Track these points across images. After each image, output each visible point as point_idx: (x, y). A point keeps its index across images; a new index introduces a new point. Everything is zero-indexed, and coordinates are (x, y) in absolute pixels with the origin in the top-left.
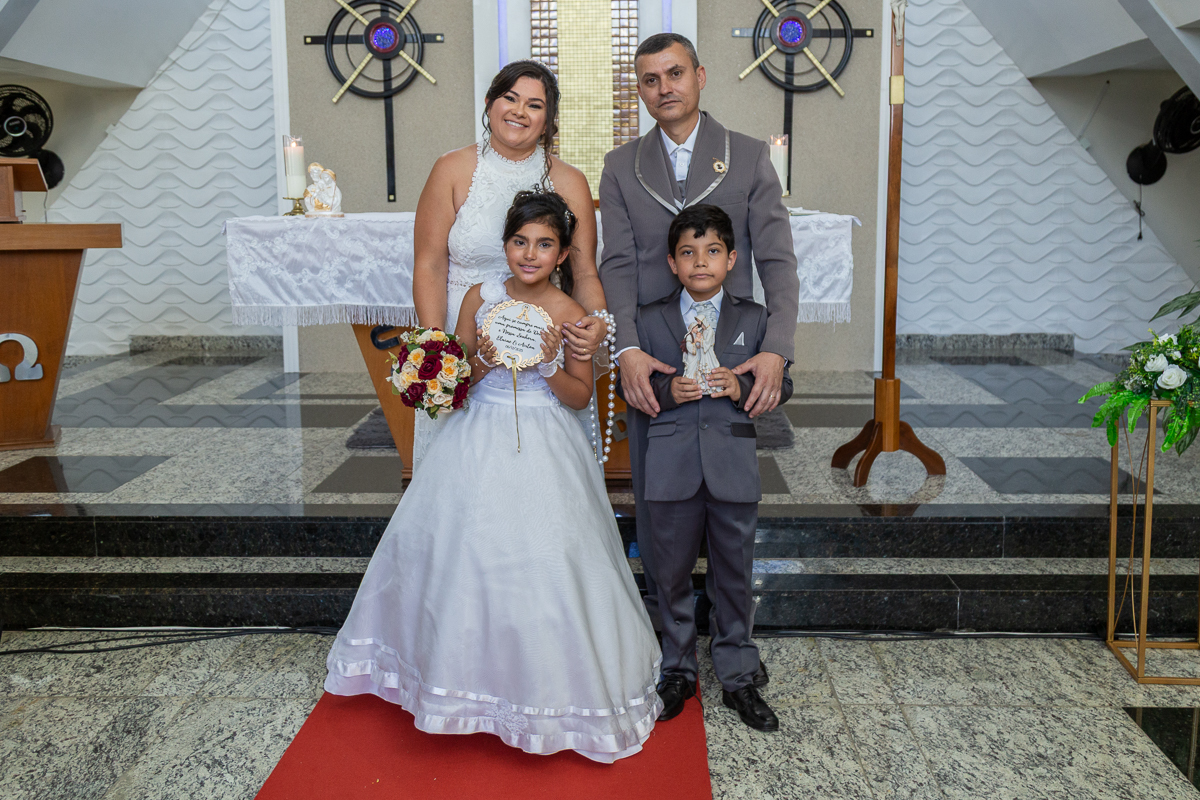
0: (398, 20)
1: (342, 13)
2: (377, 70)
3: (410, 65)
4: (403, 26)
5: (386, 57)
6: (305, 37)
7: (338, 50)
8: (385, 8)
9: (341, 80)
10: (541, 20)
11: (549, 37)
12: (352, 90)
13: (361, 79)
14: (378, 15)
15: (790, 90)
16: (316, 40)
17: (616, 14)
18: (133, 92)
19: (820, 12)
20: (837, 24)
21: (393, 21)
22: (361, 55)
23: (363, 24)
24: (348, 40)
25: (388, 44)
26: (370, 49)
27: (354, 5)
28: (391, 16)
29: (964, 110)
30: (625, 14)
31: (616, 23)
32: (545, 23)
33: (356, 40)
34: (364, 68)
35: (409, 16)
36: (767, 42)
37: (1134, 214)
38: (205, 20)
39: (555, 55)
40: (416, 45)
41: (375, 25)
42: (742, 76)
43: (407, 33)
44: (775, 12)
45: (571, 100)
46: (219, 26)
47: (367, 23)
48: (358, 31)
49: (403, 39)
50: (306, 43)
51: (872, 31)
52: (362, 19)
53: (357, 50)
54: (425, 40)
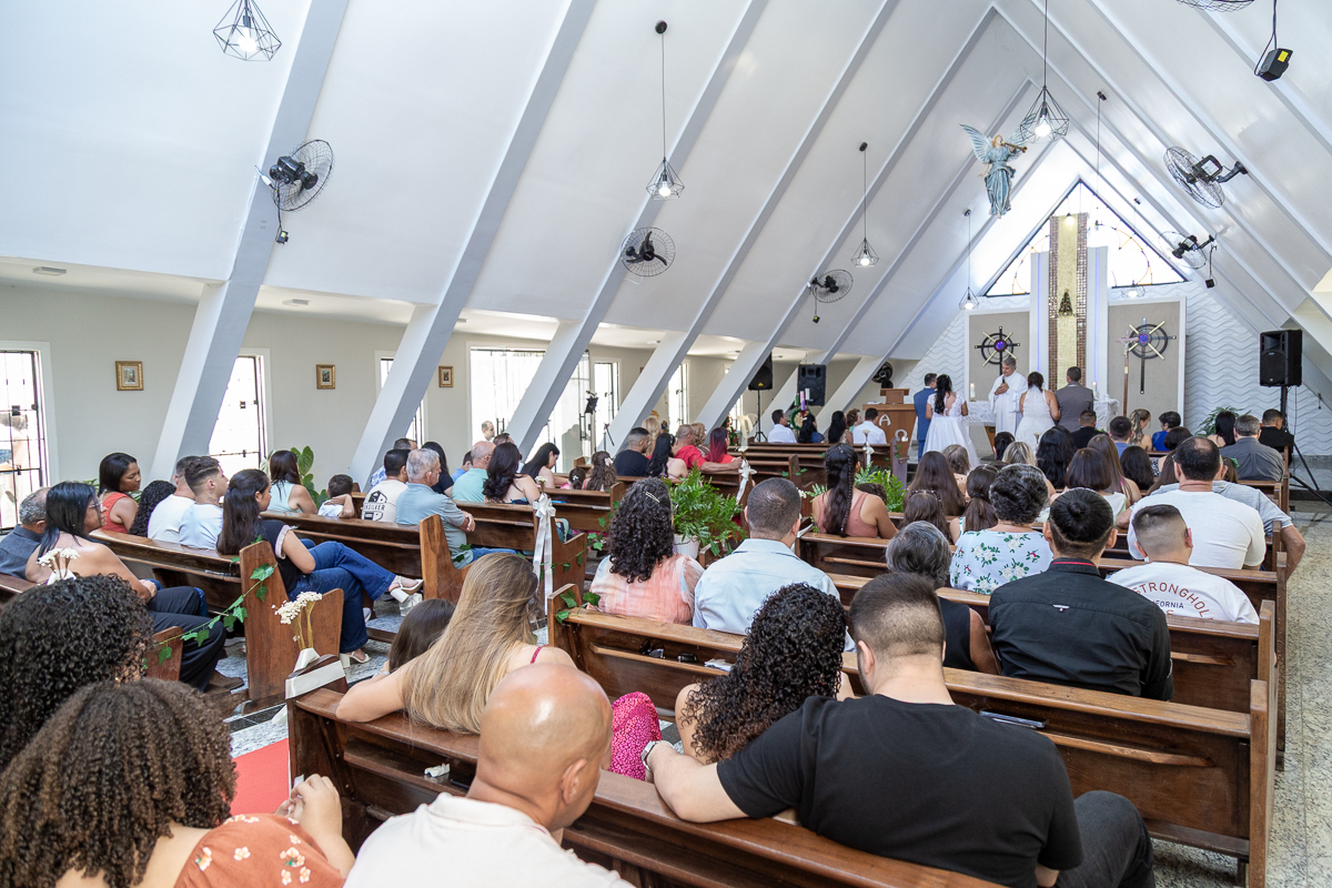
0: (1005, 340)
1: (988, 338)
4: (1007, 342)
5: (1001, 351)
6: (975, 347)
7: (985, 349)
8: (1001, 336)
9: (986, 359)
12: (990, 362)
13: (992, 358)
14: (999, 339)
15: (1143, 357)
16: (978, 347)
18: (917, 361)
19: (1155, 331)
20: (1162, 335)
21: (1003, 341)
22: (993, 351)
23: (993, 342)
24: (988, 346)
25: (1002, 348)
26: (996, 349)
27: (992, 336)
28: (1003, 339)
29: (1234, 359)
33: (991, 346)
34: (994, 355)
35: (1009, 339)
36: (1134, 343)
37: (1317, 398)
38: (941, 337)
40: (1011, 347)
41: (997, 342)
43: (1008, 344)
46: (946, 339)
47: (995, 341)
48: (992, 344)
49: (1007, 346)
50: (975, 349)
51: (1175, 337)
52: (993, 340)
53: (991, 349)
54: (1013, 345)
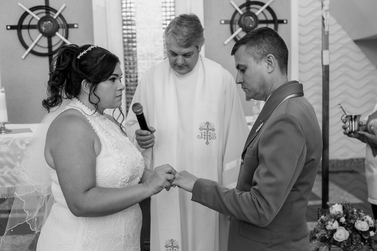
0: (55, 17)
1: (26, 14)
2: (44, 42)
3: (61, 40)
4: (58, 20)
5: (49, 35)
6: (7, 26)
7: (24, 32)
8: (48, 11)
9: (26, 47)
10: (127, 16)
11: (131, 25)
12: (32, 52)
13: (36, 47)
14: (44, 15)
16: (12, 27)
17: (164, 14)
19: (262, 12)
20: (270, 17)
21: (52, 18)
22: (36, 35)
23: (36, 19)
24: (29, 27)
25: (50, 29)
26: (41, 31)
27: (32, 10)
28: (51, 15)
30: (169, 13)
31: (164, 18)
32: (129, 18)
33: (33, 27)
34: (38, 41)
35: (60, 15)
36: (237, 26)
39: (135, 34)
40: (64, 30)
41: (43, 20)
42: (226, 43)
43: (59, 23)
44: (241, 12)
45: (143, 56)
47: (39, 19)
48: (35, 23)
49: (57, 27)
50: (7, 29)
51: (287, 21)
52: (36, 17)
53: (34, 32)
54: (69, 27)
